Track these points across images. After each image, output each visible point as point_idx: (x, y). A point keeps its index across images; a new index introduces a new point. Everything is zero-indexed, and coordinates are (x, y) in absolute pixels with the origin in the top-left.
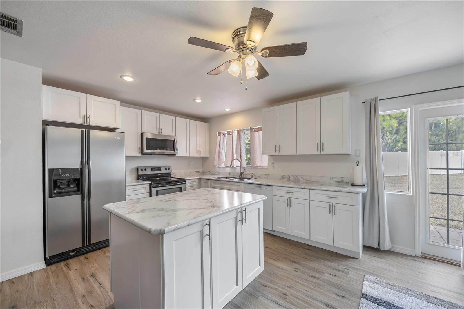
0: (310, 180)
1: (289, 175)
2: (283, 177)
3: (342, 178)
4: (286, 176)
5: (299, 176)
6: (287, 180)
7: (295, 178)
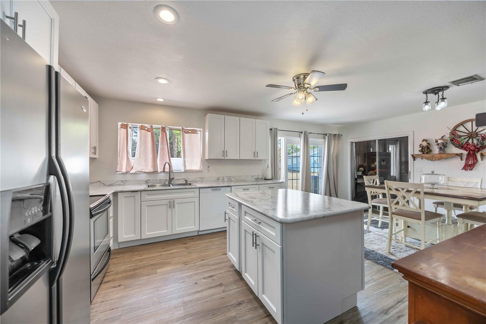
0: (240, 179)
1: (223, 177)
2: (218, 179)
3: (258, 176)
4: (221, 178)
5: (232, 177)
6: (222, 181)
7: (228, 179)
